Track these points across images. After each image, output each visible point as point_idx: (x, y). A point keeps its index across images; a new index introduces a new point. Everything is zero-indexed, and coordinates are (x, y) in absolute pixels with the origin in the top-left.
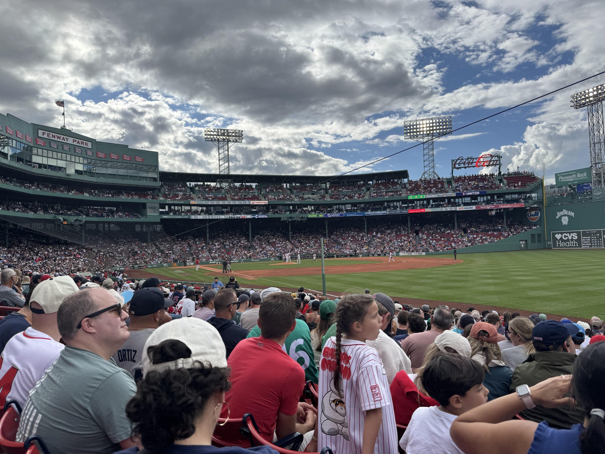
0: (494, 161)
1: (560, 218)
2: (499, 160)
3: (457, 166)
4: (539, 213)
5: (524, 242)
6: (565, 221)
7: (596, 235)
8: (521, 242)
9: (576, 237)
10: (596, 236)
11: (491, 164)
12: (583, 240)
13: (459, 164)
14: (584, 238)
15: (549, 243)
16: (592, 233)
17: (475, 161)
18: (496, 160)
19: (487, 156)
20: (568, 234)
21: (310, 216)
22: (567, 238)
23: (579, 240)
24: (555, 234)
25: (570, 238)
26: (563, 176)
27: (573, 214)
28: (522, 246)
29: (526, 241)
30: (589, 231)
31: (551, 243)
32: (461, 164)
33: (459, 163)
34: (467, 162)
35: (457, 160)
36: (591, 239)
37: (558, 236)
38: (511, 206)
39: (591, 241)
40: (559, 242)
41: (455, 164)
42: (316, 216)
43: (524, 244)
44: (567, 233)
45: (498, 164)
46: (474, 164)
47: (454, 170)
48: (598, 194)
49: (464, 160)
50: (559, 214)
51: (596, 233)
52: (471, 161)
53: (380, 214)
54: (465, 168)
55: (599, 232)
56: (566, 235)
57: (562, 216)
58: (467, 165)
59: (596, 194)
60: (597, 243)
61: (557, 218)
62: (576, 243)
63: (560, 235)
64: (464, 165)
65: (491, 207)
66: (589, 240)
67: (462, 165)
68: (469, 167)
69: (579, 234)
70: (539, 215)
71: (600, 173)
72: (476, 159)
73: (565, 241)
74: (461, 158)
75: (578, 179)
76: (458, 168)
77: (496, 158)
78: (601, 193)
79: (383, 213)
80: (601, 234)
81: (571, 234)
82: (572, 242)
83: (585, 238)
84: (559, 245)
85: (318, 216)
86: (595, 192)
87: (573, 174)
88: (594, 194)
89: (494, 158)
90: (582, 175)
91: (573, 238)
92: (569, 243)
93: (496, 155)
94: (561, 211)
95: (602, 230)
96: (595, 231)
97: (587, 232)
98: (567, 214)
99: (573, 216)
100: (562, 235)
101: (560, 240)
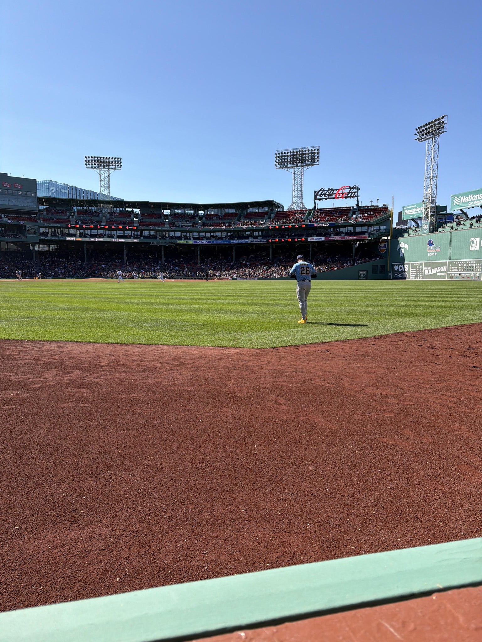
0: (352, 193)
2: (357, 192)
3: (318, 197)
4: (387, 245)
5: (364, 272)
6: (402, 253)
8: (361, 273)
9: (407, 269)
10: (420, 268)
11: (349, 196)
12: (412, 272)
13: (320, 196)
15: (390, 274)
16: (417, 265)
17: (335, 192)
18: (354, 192)
19: (347, 188)
20: (403, 266)
21: (179, 242)
22: (401, 269)
23: (408, 272)
24: (394, 265)
25: (403, 270)
26: (408, 209)
27: (407, 247)
28: (362, 276)
29: (367, 271)
30: (416, 263)
31: (391, 274)
32: (323, 195)
33: (321, 194)
34: (328, 193)
35: (319, 192)
36: (416, 270)
37: (396, 268)
38: (356, 238)
40: (396, 273)
41: (317, 195)
42: (185, 242)
43: (364, 275)
45: (356, 196)
46: (334, 196)
47: (316, 200)
48: (425, 228)
49: (325, 192)
50: (398, 247)
51: (420, 266)
52: (331, 193)
53: (243, 243)
54: (326, 199)
55: (422, 264)
56: (401, 267)
57: (400, 248)
58: (328, 197)
60: (420, 275)
61: (397, 250)
62: (406, 275)
64: (325, 196)
65: (338, 238)
66: (415, 272)
67: (323, 197)
68: (329, 198)
69: (409, 265)
70: (386, 247)
72: (336, 190)
73: (400, 272)
74: (322, 190)
75: (417, 213)
76: (320, 200)
77: (355, 190)
78: (427, 227)
79: (246, 242)
80: (422, 267)
82: (404, 274)
84: (396, 275)
85: (187, 242)
86: (424, 226)
87: (414, 208)
89: (352, 189)
90: (420, 209)
91: (405, 270)
92: (402, 274)
93: (354, 187)
95: (424, 262)
96: (419, 263)
97: (414, 264)
98: (404, 247)
99: (407, 249)
100: (399, 266)
101: (397, 271)
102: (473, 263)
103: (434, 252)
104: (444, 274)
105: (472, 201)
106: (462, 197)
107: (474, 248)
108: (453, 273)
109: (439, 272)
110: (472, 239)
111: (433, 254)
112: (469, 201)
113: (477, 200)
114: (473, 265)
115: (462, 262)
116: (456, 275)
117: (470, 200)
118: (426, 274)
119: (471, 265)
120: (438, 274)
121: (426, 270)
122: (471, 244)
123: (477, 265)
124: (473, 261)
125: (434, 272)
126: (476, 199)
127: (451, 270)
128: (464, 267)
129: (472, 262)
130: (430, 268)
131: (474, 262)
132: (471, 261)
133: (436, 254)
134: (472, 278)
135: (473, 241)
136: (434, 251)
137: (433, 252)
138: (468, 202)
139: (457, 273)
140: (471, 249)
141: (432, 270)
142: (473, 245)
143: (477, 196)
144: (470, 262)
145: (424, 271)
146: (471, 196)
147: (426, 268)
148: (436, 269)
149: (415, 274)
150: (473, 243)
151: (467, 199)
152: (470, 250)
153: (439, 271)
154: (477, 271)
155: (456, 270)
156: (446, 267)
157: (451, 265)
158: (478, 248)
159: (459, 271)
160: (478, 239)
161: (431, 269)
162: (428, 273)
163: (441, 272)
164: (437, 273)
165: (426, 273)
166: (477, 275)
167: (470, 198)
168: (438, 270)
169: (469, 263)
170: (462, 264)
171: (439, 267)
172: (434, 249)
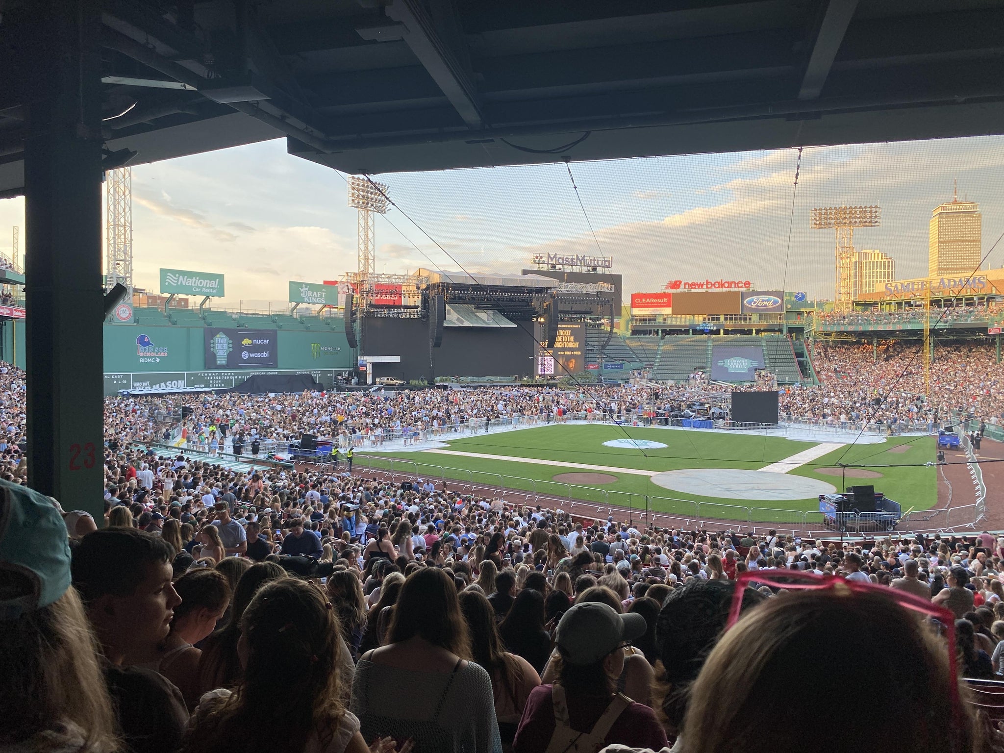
10: (122, 384)
16: (115, 379)
30: (110, 376)
51: (121, 380)
55: (127, 377)
80: (129, 381)
95: (131, 374)
96: (120, 375)
97: (106, 377)
102: (231, 375)
103: (155, 357)
105: (198, 287)
106: (181, 277)
111: (151, 360)
112: (193, 285)
113: (206, 288)
117: (195, 283)
119: (228, 378)
121: (138, 386)
123: (238, 377)
124: (231, 373)
126: (205, 286)
128: (217, 381)
130: (148, 383)
133: (158, 360)
136: (153, 354)
137: (150, 357)
138: (192, 287)
141: (154, 386)
143: (206, 281)
144: (226, 374)
146: (196, 279)
147: (135, 385)
151: (190, 282)
156: (183, 381)
157: (193, 378)
161: (151, 385)
167: (195, 282)
170: (213, 377)
172: (154, 352)
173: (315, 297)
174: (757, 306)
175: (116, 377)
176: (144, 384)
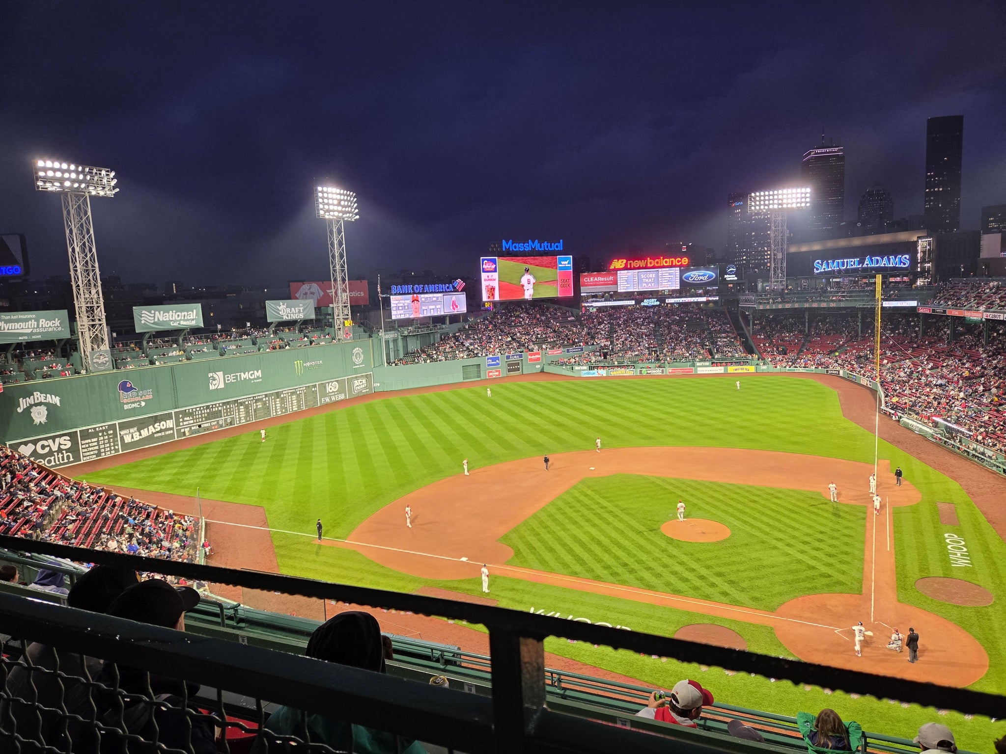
1: (28, 410)
6: (39, 416)
7: (107, 432)
9: (69, 444)
10: (108, 435)
12: (84, 446)
14: (83, 442)
16: (102, 431)
20: (50, 441)
22: (47, 450)
23: (74, 450)
25: (55, 448)
27: (56, 400)
30: (95, 428)
36: (98, 441)
37: (25, 450)
39: (99, 445)
44: (46, 439)
48: (100, 361)
50: (23, 404)
51: (106, 430)
55: (113, 427)
56: (46, 443)
57: (31, 406)
59: (98, 360)
60: (110, 447)
61: (20, 410)
62: (68, 457)
63: (31, 447)
66: (96, 444)
69: (73, 436)
71: (100, 325)
73: (43, 457)
75: (41, 330)
78: (107, 359)
80: (115, 431)
81: (57, 440)
82: (60, 455)
83: (87, 441)
86: (96, 358)
87: (31, 319)
88: (95, 361)
90: (50, 324)
91: (62, 447)
92: (52, 458)
94: (29, 394)
95: (117, 422)
96: (105, 426)
97: (90, 431)
98: (43, 401)
99: (58, 404)
100: (35, 445)
101: (31, 455)
102: (219, 406)
103: (139, 401)
104: (168, 433)
105: (175, 321)
106: (157, 313)
107: (217, 385)
108: (186, 428)
109: (158, 432)
110: (210, 375)
111: (136, 405)
112: (171, 319)
113: (184, 320)
114: (220, 408)
115: (202, 408)
116: (193, 428)
118: (126, 441)
119: (216, 409)
120: (155, 435)
121: (126, 434)
122: (211, 381)
123: (226, 407)
124: (219, 404)
125: (145, 433)
126: (182, 318)
127: (181, 424)
128: (206, 415)
129: (217, 405)
130: (136, 429)
131: (221, 404)
132: (215, 404)
133: (143, 404)
134: (221, 426)
135: (212, 377)
136: (137, 399)
138: (169, 321)
139: (196, 425)
140: (212, 387)
141: (142, 431)
142: (214, 382)
143: (183, 314)
144: (214, 406)
145: (122, 439)
146: (173, 313)
147: (122, 433)
148: (151, 427)
149: (97, 448)
150: (214, 379)
151: (168, 316)
152: (211, 389)
153: (158, 429)
154: (227, 415)
155: (192, 422)
156: (171, 421)
157: (181, 416)
158: (222, 386)
159: (197, 422)
160: (220, 374)
161: (139, 430)
162: (132, 438)
163: (161, 431)
164: (153, 434)
165: (127, 439)
166: (229, 421)
167: (172, 316)
168: (155, 428)
169: (212, 408)
170: (201, 411)
171: (158, 424)
172: (138, 396)
173: (293, 314)
174: (693, 280)
175: (101, 429)
176: (132, 430)
